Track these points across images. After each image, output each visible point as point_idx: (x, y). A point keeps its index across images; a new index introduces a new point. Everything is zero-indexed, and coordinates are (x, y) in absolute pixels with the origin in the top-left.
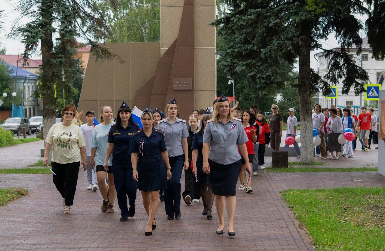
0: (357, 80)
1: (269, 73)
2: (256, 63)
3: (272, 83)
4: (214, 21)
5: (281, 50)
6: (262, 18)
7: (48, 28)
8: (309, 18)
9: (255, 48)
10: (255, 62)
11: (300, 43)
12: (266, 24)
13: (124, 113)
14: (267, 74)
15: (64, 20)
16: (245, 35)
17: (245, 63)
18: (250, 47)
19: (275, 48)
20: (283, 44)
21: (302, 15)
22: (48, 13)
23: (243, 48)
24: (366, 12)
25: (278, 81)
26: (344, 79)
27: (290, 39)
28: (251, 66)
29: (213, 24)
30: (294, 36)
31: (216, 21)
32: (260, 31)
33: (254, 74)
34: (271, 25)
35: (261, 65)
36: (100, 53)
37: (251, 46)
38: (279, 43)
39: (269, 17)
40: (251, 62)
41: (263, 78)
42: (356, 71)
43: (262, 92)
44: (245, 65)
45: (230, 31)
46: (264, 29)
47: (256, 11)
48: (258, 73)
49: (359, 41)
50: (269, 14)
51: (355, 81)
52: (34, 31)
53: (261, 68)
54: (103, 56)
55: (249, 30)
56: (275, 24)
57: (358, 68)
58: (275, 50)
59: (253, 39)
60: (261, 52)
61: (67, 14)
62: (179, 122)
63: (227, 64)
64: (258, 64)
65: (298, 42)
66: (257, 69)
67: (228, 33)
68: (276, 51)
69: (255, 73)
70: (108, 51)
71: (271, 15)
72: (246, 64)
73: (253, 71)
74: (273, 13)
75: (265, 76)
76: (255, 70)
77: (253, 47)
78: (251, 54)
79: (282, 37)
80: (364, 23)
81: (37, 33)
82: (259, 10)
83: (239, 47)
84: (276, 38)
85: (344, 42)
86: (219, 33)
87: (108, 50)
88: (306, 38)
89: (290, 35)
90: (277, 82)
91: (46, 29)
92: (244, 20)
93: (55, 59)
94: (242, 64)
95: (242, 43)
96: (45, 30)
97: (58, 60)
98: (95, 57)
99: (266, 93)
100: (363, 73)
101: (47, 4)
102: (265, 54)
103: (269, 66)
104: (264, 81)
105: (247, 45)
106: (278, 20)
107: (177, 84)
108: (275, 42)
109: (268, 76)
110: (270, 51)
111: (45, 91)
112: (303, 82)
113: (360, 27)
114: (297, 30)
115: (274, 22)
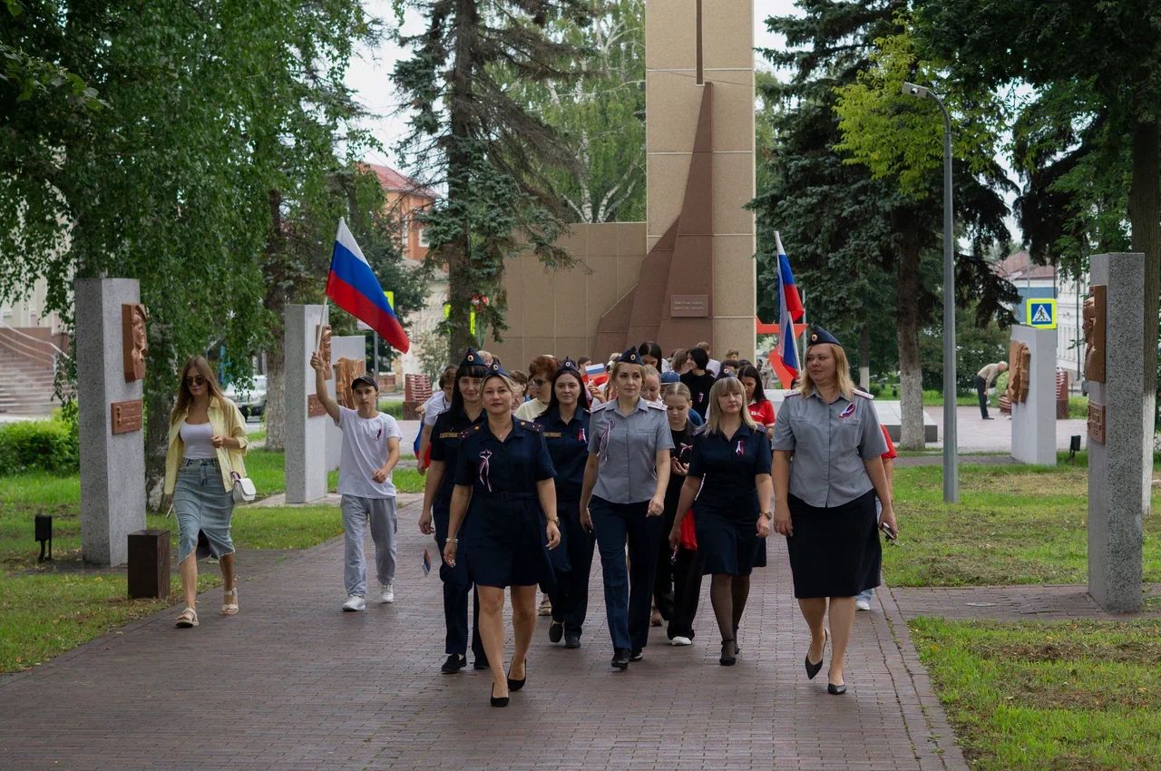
0: (1003, 304)
1: (843, 294)
2: (820, 277)
3: (848, 310)
4: (749, 201)
5: (863, 256)
6: (830, 202)
7: (466, 216)
8: (907, 204)
9: (819, 251)
10: (819, 274)
11: (893, 246)
12: (837, 212)
13: (471, 380)
14: (839, 295)
15: (495, 202)
16: (802, 228)
17: (802, 276)
18: (810, 249)
19: (852, 252)
20: (864, 246)
21: (895, 199)
22: (465, 189)
23: (800, 251)
24: (1012, 188)
25: (858, 306)
26: (979, 301)
27: (876, 238)
28: (813, 281)
29: (748, 207)
30: (883, 233)
31: (753, 200)
32: (828, 223)
33: (817, 296)
34: (844, 214)
35: (828, 280)
36: (552, 258)
37: (813, 247)
38: (857, 245)
39: (843, 199)
40: (814, 275)
41: (832, 302)
42: (1000, 289)
43: (831, 325)
44: (801, 280)
45: (777, 220)
46: (834, 220)
47: (819, 189)
48: (824, 293)
49: (1004, 235)
50: (842, 195)
51: (999, 305)
52: (445, 221)
53: (830, 284)
54: (557, 262)
55: (811, 218)
56: (853, 212)
57: (1003, 283)
58: (851, 256)
59: (816, 236)
60: (829, 258)
61: (499, 193)
62: (646, 409)
63: (772, 278)
64: (825, 278)
65: (890, 243)
66: (823, 286)
67: (774, 223)
68: (854, 257)
69: (818, 294)
70: (565, 254)
71: (846, 195)
72: (805, 277)
73: (815, 290)
74: (849, 192)
75: (835, 299)
76: (820, 288)
77: (816, 248)
78: (813, 261)
79: (863, 234)
80: (1012, 205)
81: (449, 225)
82: (825, 188)
83: (792, 248)
84: (853, 235)
85: (979, 237)
86: (759, 222)
87: (566, 251)
88: (902, 237)
89: (876, 232)
90: (856, 309)
91: (463, 218)
92: (801, 206)
93: (478, 268)
94: (797, 277)
95: (798, 241)
96: (461, 220)
97: (486, 271)
98: (544, 263)
99: (838, 327)
100: (1013, 291)
101: (463, 174)
102: (836, 262)
103: (842, 282)
104: (834, 308)
105: (805, 246)
106: (857, 207)
107: (679, 306)
108: (852, 242)
109: (841, 298)
110: (843, 257)
111: (460, 324)
112: (903, 308)
113: (1005, 211)
114: (888, 223)
115: (851, 209)
